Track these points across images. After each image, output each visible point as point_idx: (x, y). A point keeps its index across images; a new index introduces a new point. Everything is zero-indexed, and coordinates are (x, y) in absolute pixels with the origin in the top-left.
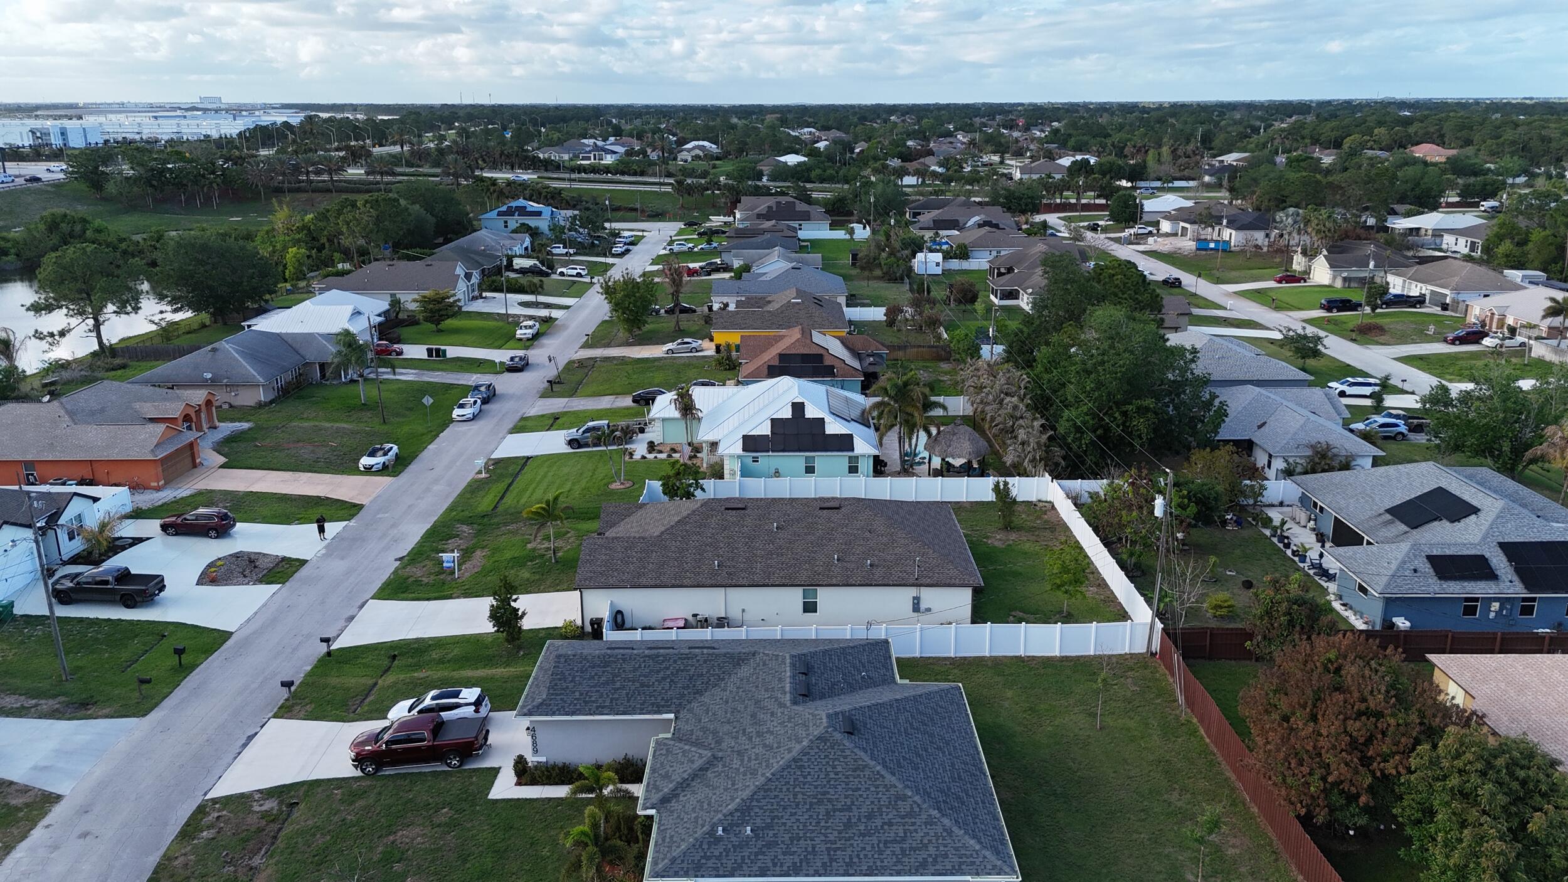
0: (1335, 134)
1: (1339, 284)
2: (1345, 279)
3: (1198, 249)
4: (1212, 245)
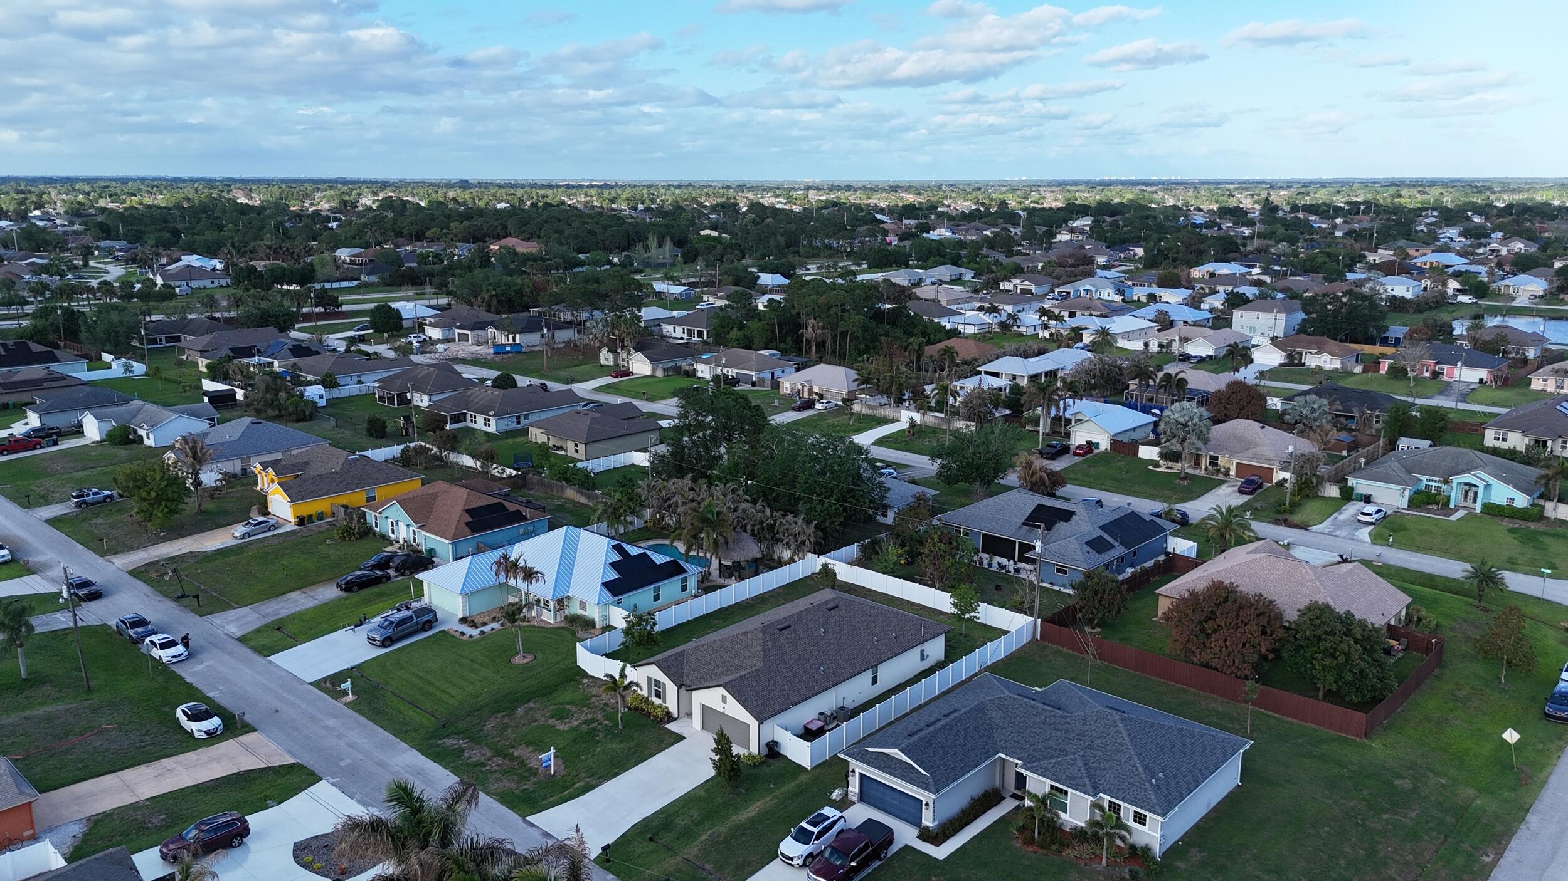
0: (414, 228)
1: (660, 373)
2: (665, 370)
3: (495, 353)
4: (508, 349)
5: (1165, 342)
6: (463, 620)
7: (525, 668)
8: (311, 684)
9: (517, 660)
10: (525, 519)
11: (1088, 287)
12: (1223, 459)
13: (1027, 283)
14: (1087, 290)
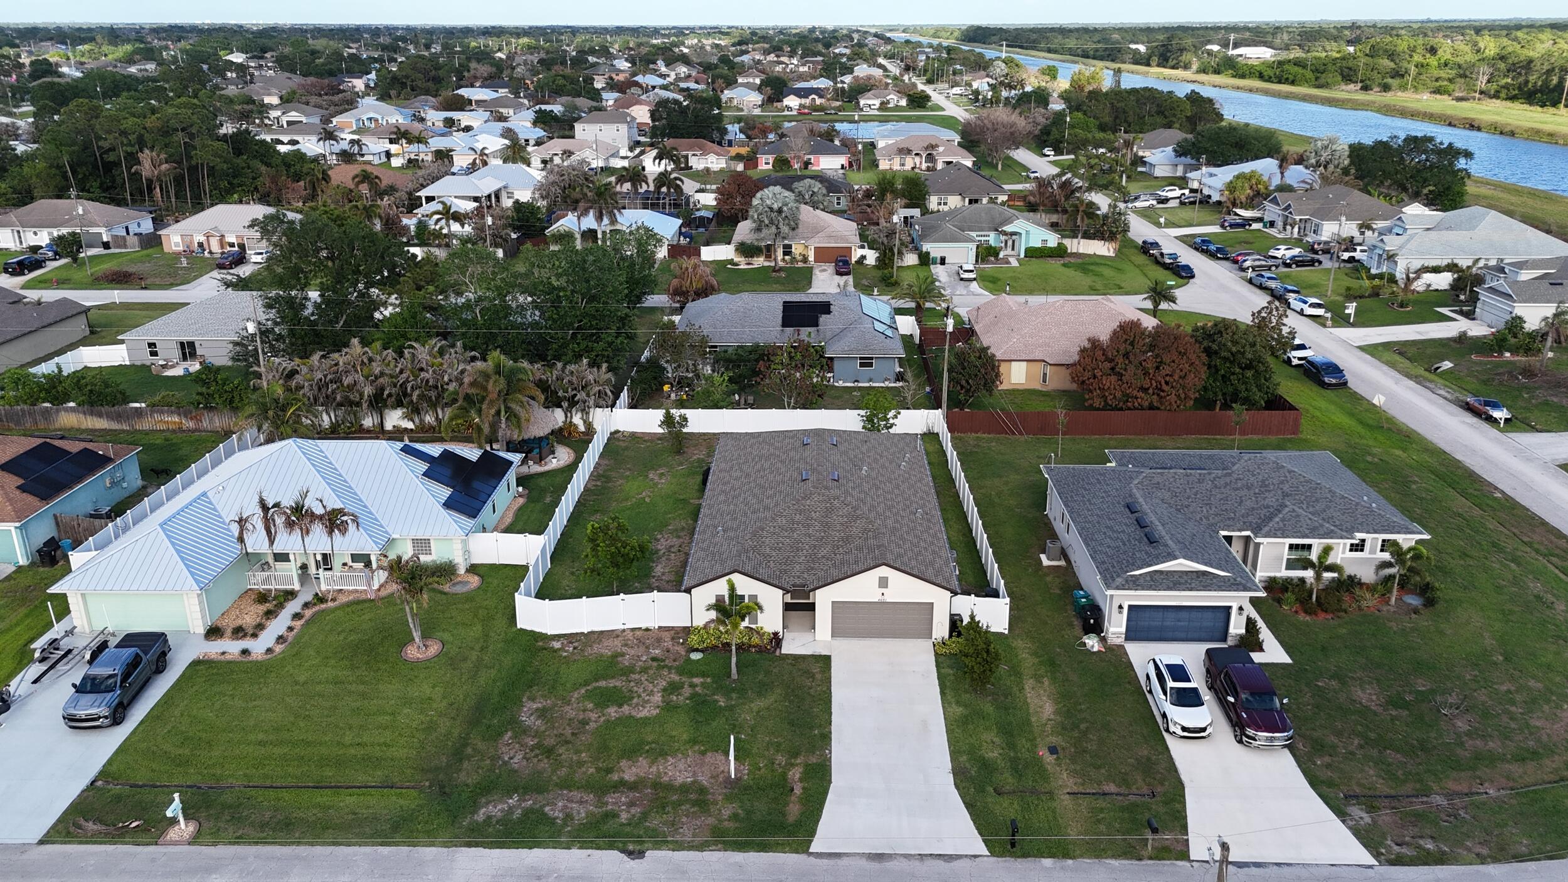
5: (548, 157)
6: (213, 632)
7: (449, 660)
8: (41, 842)
9: (413, 652)
10: (105, 460)
11: (372, 115)
12: (798, 246)
13: (293, 113)
14: (370, 119)
